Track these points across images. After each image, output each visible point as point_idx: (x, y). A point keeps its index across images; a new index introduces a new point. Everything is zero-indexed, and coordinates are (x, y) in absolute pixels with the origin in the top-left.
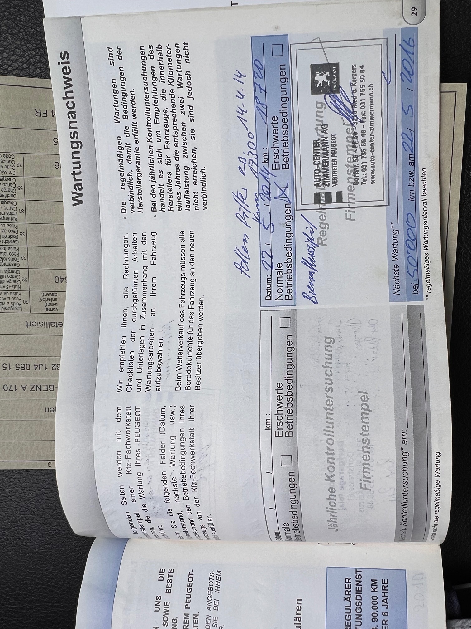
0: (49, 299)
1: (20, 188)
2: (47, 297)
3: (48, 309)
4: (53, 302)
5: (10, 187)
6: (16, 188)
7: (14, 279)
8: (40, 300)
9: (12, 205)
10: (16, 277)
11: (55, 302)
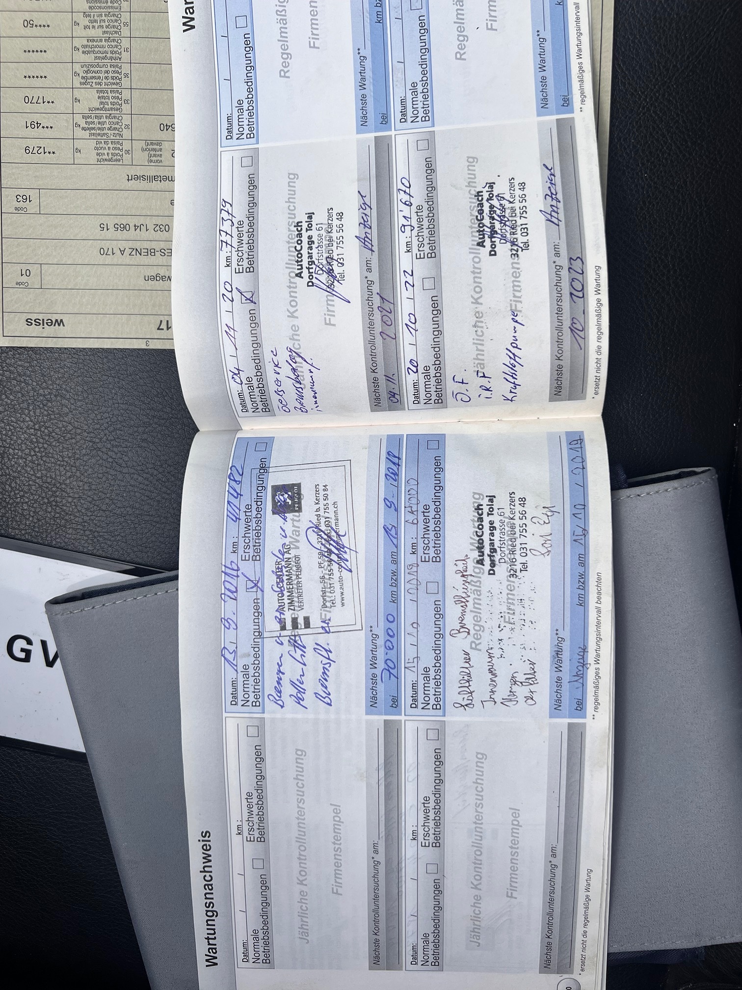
0: (154, 150)
1: (125, 24)
2: (151, 147)
3: (151, 161)
4: (157, 153)
5: (115, 24)
6: (122, 25)
7: (116, 126)
8: (143, 150)
9: (116, 43)
10: (117, 123)
11: (159, 153)
